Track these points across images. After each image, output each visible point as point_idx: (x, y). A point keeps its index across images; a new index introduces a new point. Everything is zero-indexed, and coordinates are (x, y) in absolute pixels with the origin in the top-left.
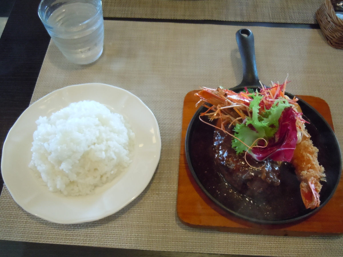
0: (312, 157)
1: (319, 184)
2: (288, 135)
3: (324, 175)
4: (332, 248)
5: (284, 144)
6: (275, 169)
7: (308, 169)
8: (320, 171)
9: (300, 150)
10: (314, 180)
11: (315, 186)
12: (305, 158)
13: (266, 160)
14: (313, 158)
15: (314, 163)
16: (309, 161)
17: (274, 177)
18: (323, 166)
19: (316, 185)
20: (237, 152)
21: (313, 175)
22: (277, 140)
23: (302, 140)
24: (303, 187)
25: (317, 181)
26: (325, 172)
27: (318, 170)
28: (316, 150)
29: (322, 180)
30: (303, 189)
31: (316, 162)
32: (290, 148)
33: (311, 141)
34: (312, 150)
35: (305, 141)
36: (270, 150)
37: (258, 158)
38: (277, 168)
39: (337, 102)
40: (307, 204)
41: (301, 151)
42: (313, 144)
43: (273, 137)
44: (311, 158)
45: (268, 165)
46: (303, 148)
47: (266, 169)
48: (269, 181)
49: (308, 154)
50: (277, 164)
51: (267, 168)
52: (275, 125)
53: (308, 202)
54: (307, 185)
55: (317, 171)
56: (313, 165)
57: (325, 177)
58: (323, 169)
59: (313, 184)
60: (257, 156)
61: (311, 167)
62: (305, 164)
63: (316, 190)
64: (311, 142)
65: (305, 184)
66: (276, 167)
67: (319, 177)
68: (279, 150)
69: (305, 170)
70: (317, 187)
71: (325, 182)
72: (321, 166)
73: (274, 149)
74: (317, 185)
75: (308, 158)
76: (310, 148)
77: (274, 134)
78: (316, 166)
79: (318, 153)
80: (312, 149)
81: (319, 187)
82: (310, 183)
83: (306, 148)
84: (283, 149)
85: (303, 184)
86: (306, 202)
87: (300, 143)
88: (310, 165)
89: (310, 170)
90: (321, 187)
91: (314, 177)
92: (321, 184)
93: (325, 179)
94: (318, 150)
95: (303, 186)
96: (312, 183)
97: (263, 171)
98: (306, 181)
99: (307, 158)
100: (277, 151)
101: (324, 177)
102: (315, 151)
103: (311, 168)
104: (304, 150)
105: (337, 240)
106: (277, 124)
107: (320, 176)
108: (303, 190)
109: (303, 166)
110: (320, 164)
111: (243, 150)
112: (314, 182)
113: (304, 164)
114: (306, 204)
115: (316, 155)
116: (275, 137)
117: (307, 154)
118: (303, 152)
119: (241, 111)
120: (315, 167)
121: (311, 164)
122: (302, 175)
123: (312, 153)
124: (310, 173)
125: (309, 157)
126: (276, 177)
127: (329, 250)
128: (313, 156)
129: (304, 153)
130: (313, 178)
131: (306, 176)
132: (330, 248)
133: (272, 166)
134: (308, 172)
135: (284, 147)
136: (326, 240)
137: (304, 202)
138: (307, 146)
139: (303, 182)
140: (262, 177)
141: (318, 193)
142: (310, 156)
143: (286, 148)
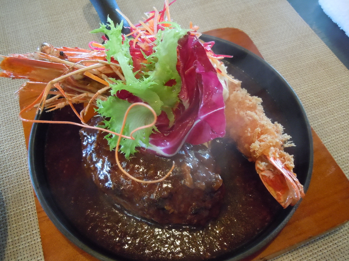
0: (256, 114)
1: (287, 155)
2: (202, 86)
3: (287, 137)
4: (340, 248)
5: (202, 105)
6: (205, 158)
7: (259, 137)
8: (277, 132)
9: (233, 110)
10: (276, 151)
11: (283, 162)
12: (246, 119)
13: (183, 149)
14: (259, 115)
15: (263, 122)
16: (254, 123)
17: (208, 174)
18: (278, 123)
19: (282, 159)
20: (125, 154)
21: (271, 144)
22: (186, 104)
23: (231, 93)
24: (262, 171)
25: (281, 151)
26: (285, 132)
27: (273, 131)
28: (257, 100)
29: (287, 145)
30: (263, 173)
31: (265, 121)
32: (216, 110)
33: (244, 89)
34: (250, 103)
35: (235, 92)
36: (183, 127)
37: (166, 151)
38: (207, 154)
39: (254, 30)
40: (282, 198)
41: (235, 111)
42: (248, 94)
43: (179, 101)
44: (256, 117)
45: (189, 156)
46: (236, 105)
47: (188, 165)
48: (203, 186)
49: (249, 112)
50: (204, 148)
51: (190, 163)
52: (173, 78)
53: (281, 194)
54: (267, 164)
55: (274, 134)
56: (263, 126)
57: (291, 140)
58: (280, 127)
59: (278, 159)
60: (163, 148)
61: (261, 131)
62: (249, 129)
63: (287, 168)
64: (244, 91)
65: (263, 164)
66: (205, 155)
67: (282, 143)
68: (198, 121)
69: (254, 139)
70: (286, 163)
71: (293, 147)
72: (276, 123)
73: (188, 123)
74: (284, 158)
75: (251, 118)
76: (247, 101)
77: (178, 96)
78: (269, 127)
79: (262, 104)
80: (250, 101)
81: (289, 160)
82: (272, 160)
83: (241, 104)
84: (202, 117)
85: (261, 165)
86: (278, 195)
87: (229, 98)
88: (259, 130)
89: (263, 137)
90: (293, 160)
91: (274, 146)
92: (290, 154)
93: (291, 143)
94: (260, 100)
95: (261, 168)
96: (275, 159)
97: (184, 171)
98: (264, 158)
99: (249, 119)
100: (196, 125)
101: (288, 140)
102: (256, 104)
103: (262, 133)
104: (239, 108)
105: (342, 230)
106: (176, 76)
107: (282, 141)
108: (263, 176)
109: (249, 135)
110: (273, 122)
111: (135, 146)
112: (278, 156)
113: (248, 131)
114: (280, 199)
115: (261, 108)
116: (181, 101)
117: (246, 113)
118: (238, 112)
119: (103, 76)
120: (267, 129)
121: (260, 126)
122: (254, 151)
123: (253, 108)
124: (264, 141)
125: (251, 116)
126: (212, 172)
127: (337, 253)
128: (258, 112)
129: (242, 113)
130: (272, 148)
131: (261, 151)
132: (338, 248)
133: (197, 156)
134: (261, 141)
135: (205, 112)
136: (326, 238)
137: (275, 197)
138: (240, 100)
139: (260, 162)
140: (188, 183)
141: (292, 171)
142: (253, 114)
143: (208, 113)
